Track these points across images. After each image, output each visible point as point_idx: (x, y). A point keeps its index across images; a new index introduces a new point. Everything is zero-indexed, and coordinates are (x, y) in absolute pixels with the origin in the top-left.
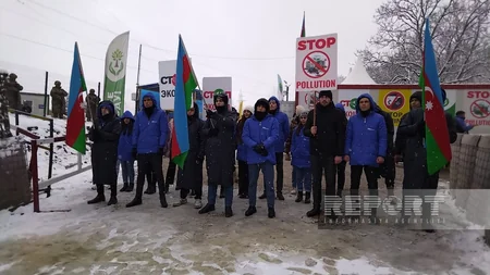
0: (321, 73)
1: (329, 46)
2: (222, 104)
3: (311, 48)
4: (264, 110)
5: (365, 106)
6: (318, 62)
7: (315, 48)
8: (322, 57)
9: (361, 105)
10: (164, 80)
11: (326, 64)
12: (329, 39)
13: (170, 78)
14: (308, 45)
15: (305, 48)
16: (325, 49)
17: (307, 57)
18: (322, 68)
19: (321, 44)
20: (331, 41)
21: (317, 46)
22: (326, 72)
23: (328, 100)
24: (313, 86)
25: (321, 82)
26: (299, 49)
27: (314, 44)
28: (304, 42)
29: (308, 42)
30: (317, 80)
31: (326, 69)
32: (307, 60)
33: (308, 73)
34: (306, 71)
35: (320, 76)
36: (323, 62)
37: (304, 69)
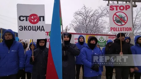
0: (123, 23)
1: (126, 10)
3: (117, 10)
6: (121, 18)
7: (119, 10)
8: (123, 15)
10: (22, 18)
11: (126, 19)
13: (26, 17)
14: (115, 8)
15: (113, 9)
16: (124, 11)
17: (115, 14)
19: (122, 8)
20: (128, 7)
21: (120, 9)
22: (126, 23)
24: (119, 30)
25: (124, 28)
26: (110, 10)
27: (118, 8)
28: (113, 6)
29: (115, 6)
30: (121, 27)
31: (126, 21)
32: (115, 16)
33: (116, 23)
34: (115, 22)
35: (123, 25)
36: (124, 18)
37: (114, 21)
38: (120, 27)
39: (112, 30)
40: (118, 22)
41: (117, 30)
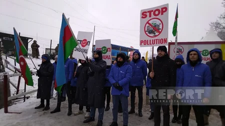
0: (157, 34)
1: (162, 14)
2: (97, 56)
3: (150, 16)
4: (122, 60)
5: (194, 57)
6: (155, 26)
7: (153, 16)
8: (158, 22)
9: (191, 57)
11: (161, 27)
12: (162, 9)
14: (148, 14)
15: (146, 16)
16: (160, 16)
17: (148, 23)
18: (158, 30)
19: (157, 12)
20: (164, 10)
21: (155, 15)
22: (160, 33)
23: (163, 53)
24: (151, 43)
25: (157, 40)
26: (143, 17)
27: (152, 13)
28: (146, 12)
29: (148, 12)
30: (154, 39)
31: (160, 31)
32: (147, 25)
33: (148, 34)
34: (147, 32)
35: (156, 36)
36: (158, 26)
37: (145, 31)
38: (152, 39)
39: (143, 44)
40: (151, 32)
41: (149, 43)
